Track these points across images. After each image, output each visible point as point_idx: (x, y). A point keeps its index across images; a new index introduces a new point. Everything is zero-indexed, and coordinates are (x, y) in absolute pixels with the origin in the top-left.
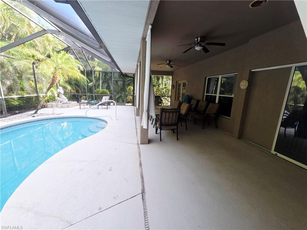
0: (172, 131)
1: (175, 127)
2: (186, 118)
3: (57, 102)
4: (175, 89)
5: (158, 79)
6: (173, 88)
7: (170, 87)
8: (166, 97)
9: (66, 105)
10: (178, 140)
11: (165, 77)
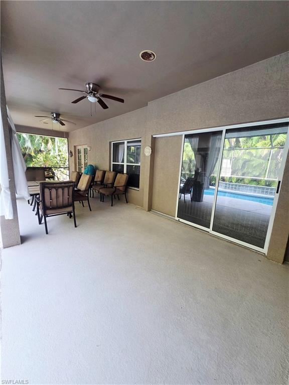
0: (68, 215)
1: (70, 209)
2: (88, 194)
4: (73, 157)
5: (47, 143)
6: (72, 156)
7: (66, 155)
8: (61, 169)
10: (76, 226)
11: (57, 139)
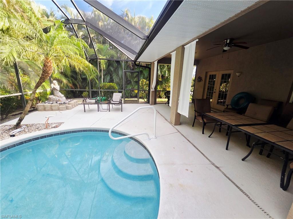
3: (51, 102)
9: (64, 106)
